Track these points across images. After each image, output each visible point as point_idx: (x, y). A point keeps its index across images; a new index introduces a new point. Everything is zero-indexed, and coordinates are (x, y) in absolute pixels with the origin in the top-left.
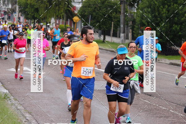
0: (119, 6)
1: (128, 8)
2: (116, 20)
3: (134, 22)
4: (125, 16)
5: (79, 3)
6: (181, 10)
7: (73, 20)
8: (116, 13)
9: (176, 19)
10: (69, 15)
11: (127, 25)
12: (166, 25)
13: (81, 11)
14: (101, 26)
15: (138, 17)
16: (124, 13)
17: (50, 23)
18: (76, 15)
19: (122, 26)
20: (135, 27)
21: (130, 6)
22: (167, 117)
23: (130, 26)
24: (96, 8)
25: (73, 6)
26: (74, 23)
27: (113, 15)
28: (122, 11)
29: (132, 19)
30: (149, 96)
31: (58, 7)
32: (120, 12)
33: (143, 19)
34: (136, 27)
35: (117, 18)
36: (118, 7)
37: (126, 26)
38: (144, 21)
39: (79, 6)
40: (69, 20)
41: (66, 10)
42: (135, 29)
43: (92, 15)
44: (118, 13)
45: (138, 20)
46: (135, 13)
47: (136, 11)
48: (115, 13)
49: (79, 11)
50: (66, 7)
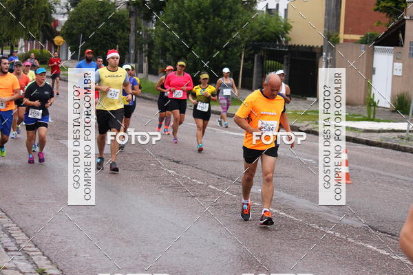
0: (127, 19)
1: (142, 22)
2: (123, 42)
3: (151, 44)
4: (138, 36)
5: (64, 14)
6: (226, 26)
7: (53, 42)
8: (123, 31)
9: (218, 40)
10: (48, 33)
11: (141, 49)
12: (202, 51)
13: (67, 27)
14: (99, 52)
15: (159, 37)
16: (135, 31)
17: (17, 46)
18: (58, 34)
19: (132, 52)
20: (152, 53)
21: (144, 20)
22: (205, 197)
23: (145, 52)
24: (90, 22)
25: (54, 19)
26: (56, 47)
27: (119, 33)
28: (132, 28)
29: (149, 41)
30: (175, 163)
31: (29, 20)
32: (129, 30)
33: (165, 41)
34: (155, 53)
35: (124, 39)
36: (126, 21)
37: (139, 52)
38: (167, 44)
39: (63, 19)
40: (47, 41)
41: (42, 26)
42: (153, 56)
43: (84, 34)
44: (126, 31)
45: (158, 41)
46: (152, 30)
47: (154, 28)
48: (121, 30)
49: (64, 27)
50: (43, 21)
